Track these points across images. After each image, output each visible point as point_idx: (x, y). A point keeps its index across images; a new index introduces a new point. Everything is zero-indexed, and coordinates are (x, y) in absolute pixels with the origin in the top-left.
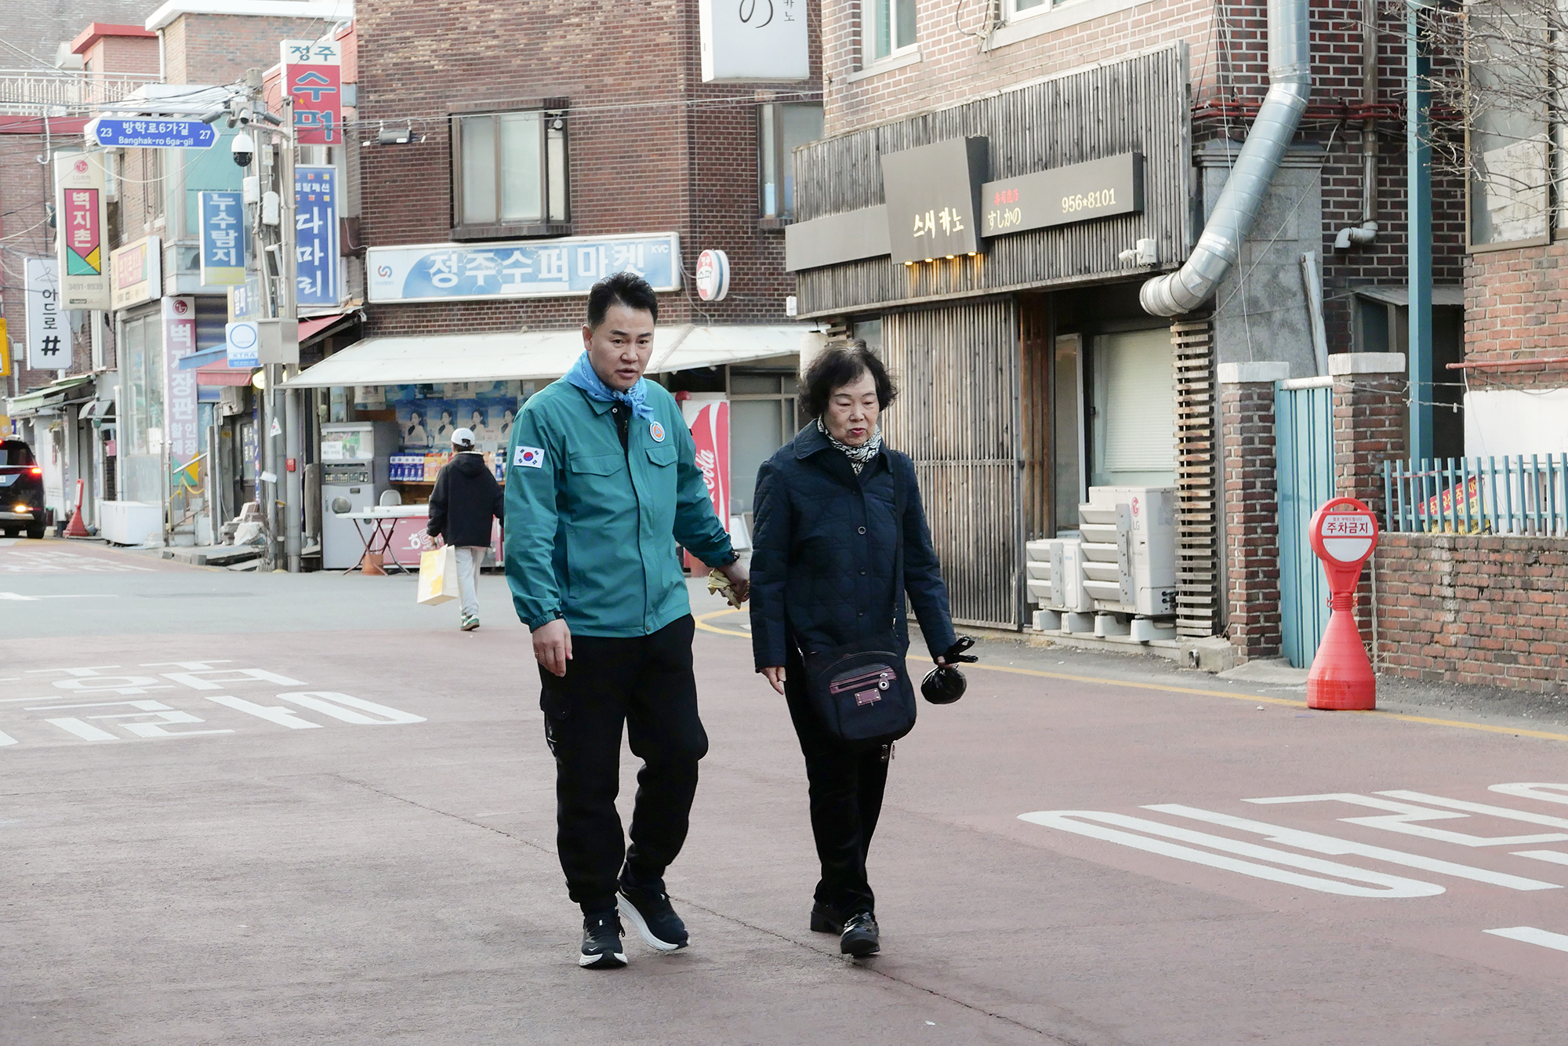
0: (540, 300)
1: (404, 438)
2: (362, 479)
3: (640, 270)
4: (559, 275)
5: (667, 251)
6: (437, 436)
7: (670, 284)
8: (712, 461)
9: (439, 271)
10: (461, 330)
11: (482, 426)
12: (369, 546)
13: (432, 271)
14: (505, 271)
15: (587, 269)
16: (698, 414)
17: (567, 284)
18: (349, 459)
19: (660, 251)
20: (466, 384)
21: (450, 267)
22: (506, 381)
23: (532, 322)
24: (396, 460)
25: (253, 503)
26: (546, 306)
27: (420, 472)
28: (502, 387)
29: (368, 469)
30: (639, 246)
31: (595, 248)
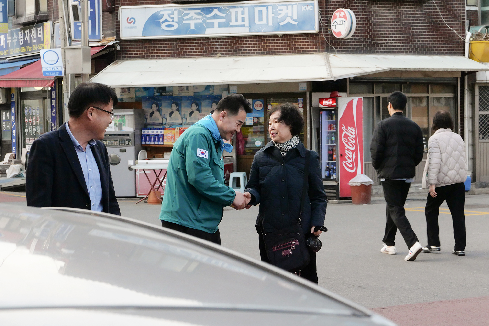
0: (229, 38)
1: (147, 119)
2: (127, 143)
3: (294, 20)
4: (243, 23)
5: (312, 9)
6: (168, 118)
7: (314, 29)
8: (354, 133)
9: (166, 21)
10: (179, 56)
11: (197, 112)
12: (153, 186)
13: (161, 20)
14: (208, 21)
15: (261, 19)
16: (347, 105)
17: (248, 28)
18: (118, 131)
19: (307, 9)
20: (187, 87)
21: (173, 18)
22: (213, 86)
23: (224, 51)
24: (146, 132)
25: (11, 154)
26: (233, 42)
27: (161, 140)
28: (211, 89)
29: (131, 137)
30: (294, 6)
31: (265, 8)
